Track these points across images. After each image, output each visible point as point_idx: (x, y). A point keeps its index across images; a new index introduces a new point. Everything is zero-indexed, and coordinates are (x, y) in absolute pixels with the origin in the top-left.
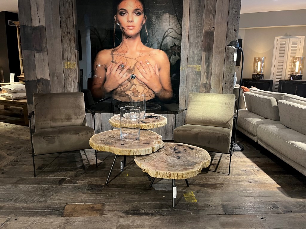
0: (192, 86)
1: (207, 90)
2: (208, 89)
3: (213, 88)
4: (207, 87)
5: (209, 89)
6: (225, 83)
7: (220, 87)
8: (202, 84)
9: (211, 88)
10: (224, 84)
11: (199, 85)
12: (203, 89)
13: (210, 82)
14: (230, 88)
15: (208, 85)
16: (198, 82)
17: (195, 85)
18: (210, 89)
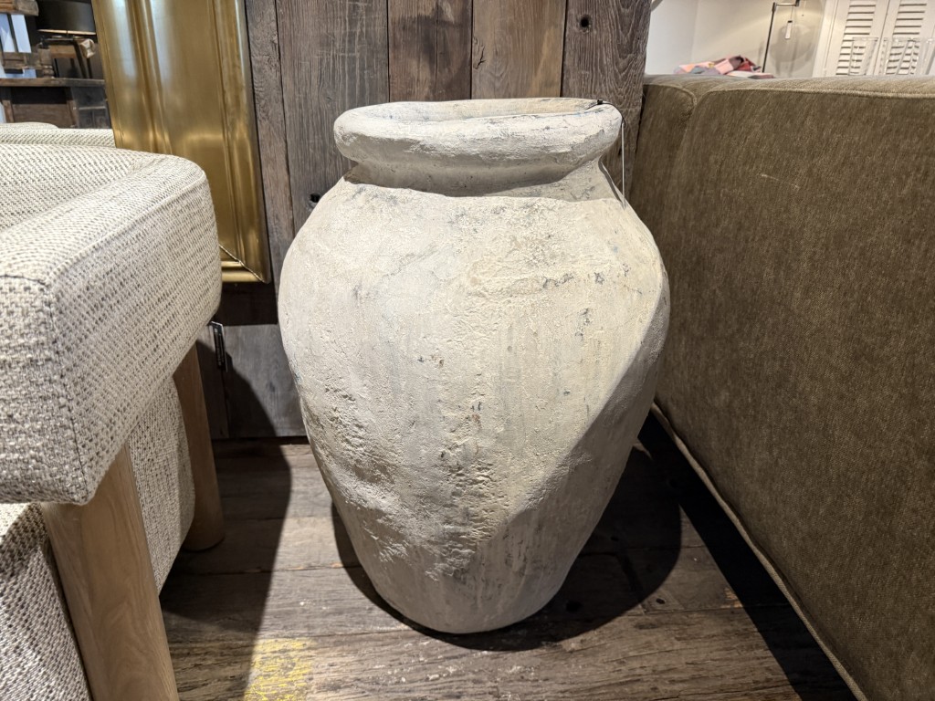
0: (326, 42)
1: (445, 76)
2: (454, 69)
3: (488, 58)
4: (446, 54)
5: (462, 69)
6: (585, 23)
7: (546, 50)
8: (404, 26)
9: (476, 59)
10: (575, 27)
11: (379, 29)
12: (414, 63)
13: (464, 11)
14: (622, 63)
15: (455, 35)
16: (368, 10)
17: (352, 35)
18: (467, 67)
